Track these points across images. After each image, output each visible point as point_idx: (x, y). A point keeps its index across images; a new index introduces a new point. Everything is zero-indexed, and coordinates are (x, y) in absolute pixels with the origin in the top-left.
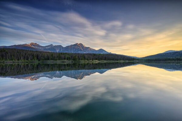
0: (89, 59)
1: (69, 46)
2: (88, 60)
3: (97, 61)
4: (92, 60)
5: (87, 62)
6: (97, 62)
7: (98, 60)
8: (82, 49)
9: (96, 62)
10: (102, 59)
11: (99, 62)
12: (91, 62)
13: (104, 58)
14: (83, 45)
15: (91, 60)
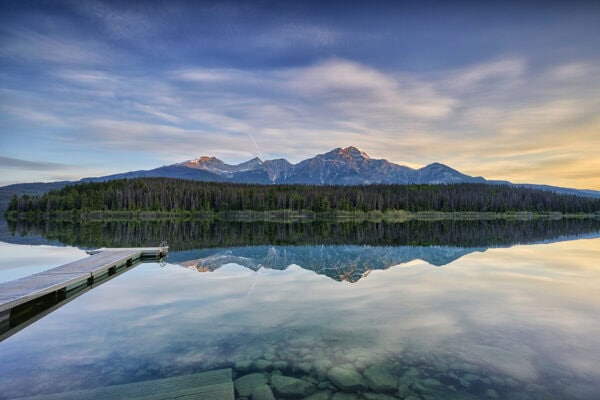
0: (369, 205)
1: (310, 160)
2: (364, 209)
3: (401, 212)
4: (383, 211)
5: (360, 216)
6: (403, 216)
7: (410, 210)
8: (357, 169)
9: (397, 216)
10: (425, 207)
11: (412, 216)
12: (378, 216)
13: (436, 203)
14: (359, 152)
15: (377, 208)
